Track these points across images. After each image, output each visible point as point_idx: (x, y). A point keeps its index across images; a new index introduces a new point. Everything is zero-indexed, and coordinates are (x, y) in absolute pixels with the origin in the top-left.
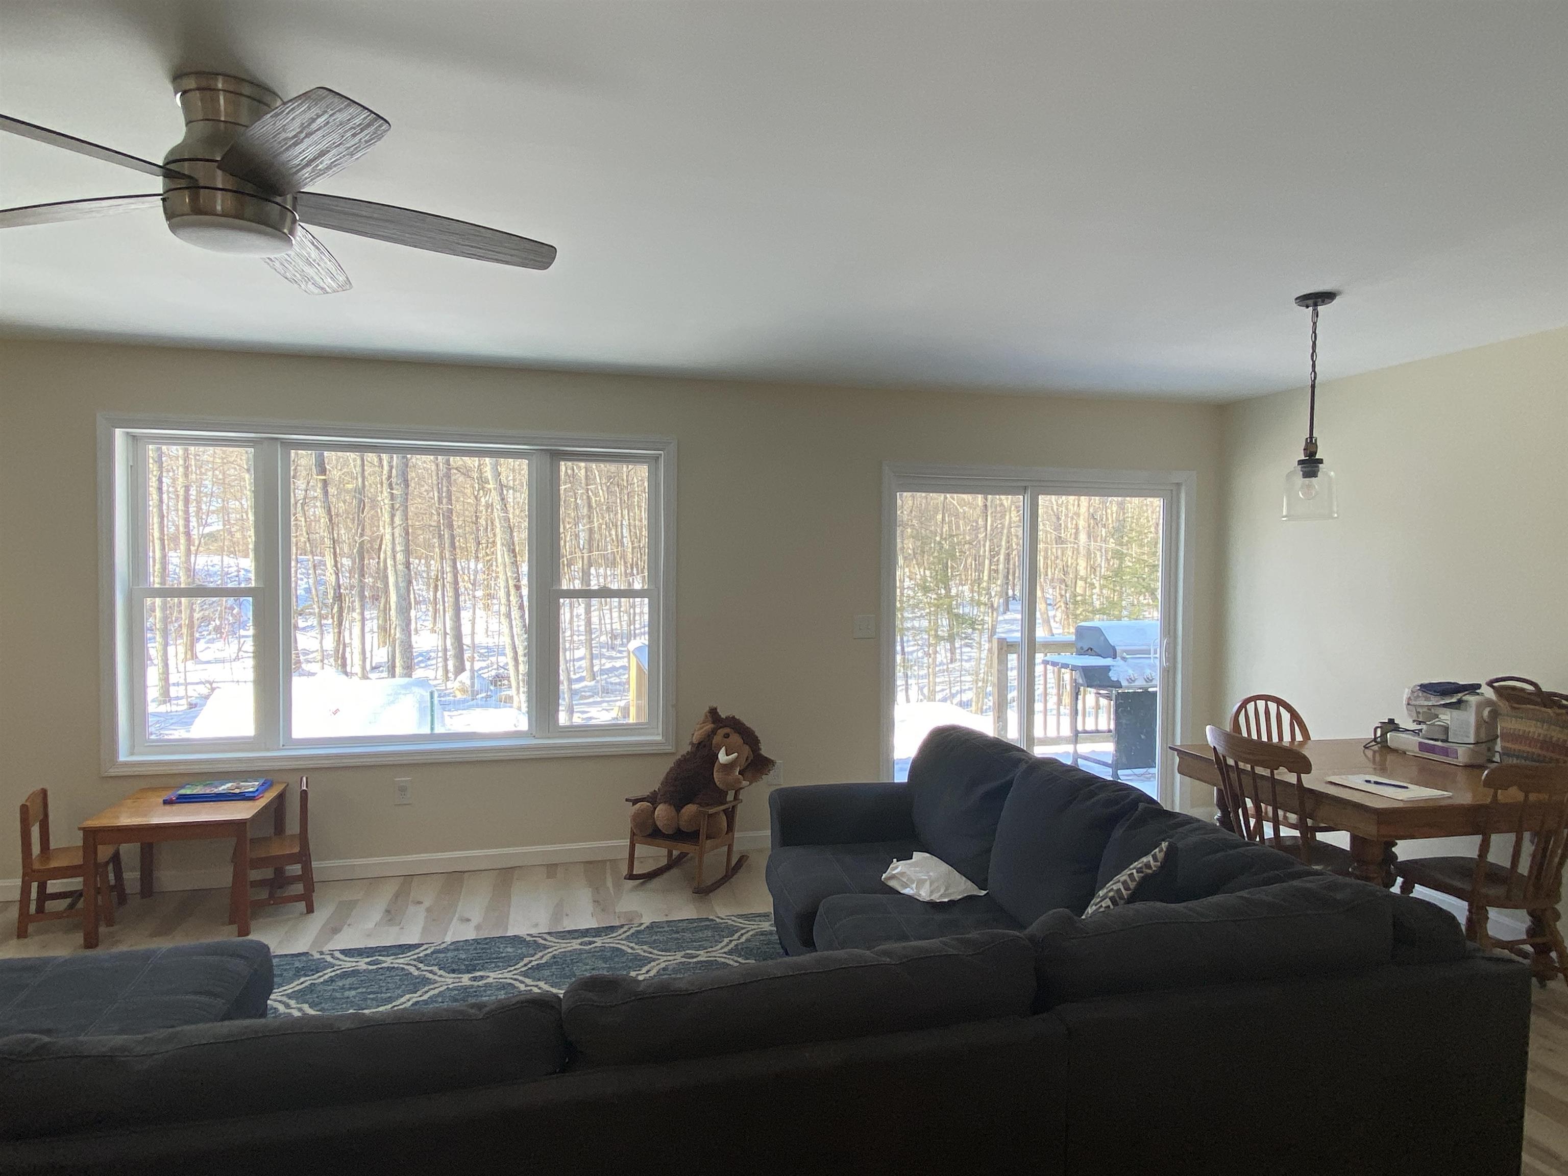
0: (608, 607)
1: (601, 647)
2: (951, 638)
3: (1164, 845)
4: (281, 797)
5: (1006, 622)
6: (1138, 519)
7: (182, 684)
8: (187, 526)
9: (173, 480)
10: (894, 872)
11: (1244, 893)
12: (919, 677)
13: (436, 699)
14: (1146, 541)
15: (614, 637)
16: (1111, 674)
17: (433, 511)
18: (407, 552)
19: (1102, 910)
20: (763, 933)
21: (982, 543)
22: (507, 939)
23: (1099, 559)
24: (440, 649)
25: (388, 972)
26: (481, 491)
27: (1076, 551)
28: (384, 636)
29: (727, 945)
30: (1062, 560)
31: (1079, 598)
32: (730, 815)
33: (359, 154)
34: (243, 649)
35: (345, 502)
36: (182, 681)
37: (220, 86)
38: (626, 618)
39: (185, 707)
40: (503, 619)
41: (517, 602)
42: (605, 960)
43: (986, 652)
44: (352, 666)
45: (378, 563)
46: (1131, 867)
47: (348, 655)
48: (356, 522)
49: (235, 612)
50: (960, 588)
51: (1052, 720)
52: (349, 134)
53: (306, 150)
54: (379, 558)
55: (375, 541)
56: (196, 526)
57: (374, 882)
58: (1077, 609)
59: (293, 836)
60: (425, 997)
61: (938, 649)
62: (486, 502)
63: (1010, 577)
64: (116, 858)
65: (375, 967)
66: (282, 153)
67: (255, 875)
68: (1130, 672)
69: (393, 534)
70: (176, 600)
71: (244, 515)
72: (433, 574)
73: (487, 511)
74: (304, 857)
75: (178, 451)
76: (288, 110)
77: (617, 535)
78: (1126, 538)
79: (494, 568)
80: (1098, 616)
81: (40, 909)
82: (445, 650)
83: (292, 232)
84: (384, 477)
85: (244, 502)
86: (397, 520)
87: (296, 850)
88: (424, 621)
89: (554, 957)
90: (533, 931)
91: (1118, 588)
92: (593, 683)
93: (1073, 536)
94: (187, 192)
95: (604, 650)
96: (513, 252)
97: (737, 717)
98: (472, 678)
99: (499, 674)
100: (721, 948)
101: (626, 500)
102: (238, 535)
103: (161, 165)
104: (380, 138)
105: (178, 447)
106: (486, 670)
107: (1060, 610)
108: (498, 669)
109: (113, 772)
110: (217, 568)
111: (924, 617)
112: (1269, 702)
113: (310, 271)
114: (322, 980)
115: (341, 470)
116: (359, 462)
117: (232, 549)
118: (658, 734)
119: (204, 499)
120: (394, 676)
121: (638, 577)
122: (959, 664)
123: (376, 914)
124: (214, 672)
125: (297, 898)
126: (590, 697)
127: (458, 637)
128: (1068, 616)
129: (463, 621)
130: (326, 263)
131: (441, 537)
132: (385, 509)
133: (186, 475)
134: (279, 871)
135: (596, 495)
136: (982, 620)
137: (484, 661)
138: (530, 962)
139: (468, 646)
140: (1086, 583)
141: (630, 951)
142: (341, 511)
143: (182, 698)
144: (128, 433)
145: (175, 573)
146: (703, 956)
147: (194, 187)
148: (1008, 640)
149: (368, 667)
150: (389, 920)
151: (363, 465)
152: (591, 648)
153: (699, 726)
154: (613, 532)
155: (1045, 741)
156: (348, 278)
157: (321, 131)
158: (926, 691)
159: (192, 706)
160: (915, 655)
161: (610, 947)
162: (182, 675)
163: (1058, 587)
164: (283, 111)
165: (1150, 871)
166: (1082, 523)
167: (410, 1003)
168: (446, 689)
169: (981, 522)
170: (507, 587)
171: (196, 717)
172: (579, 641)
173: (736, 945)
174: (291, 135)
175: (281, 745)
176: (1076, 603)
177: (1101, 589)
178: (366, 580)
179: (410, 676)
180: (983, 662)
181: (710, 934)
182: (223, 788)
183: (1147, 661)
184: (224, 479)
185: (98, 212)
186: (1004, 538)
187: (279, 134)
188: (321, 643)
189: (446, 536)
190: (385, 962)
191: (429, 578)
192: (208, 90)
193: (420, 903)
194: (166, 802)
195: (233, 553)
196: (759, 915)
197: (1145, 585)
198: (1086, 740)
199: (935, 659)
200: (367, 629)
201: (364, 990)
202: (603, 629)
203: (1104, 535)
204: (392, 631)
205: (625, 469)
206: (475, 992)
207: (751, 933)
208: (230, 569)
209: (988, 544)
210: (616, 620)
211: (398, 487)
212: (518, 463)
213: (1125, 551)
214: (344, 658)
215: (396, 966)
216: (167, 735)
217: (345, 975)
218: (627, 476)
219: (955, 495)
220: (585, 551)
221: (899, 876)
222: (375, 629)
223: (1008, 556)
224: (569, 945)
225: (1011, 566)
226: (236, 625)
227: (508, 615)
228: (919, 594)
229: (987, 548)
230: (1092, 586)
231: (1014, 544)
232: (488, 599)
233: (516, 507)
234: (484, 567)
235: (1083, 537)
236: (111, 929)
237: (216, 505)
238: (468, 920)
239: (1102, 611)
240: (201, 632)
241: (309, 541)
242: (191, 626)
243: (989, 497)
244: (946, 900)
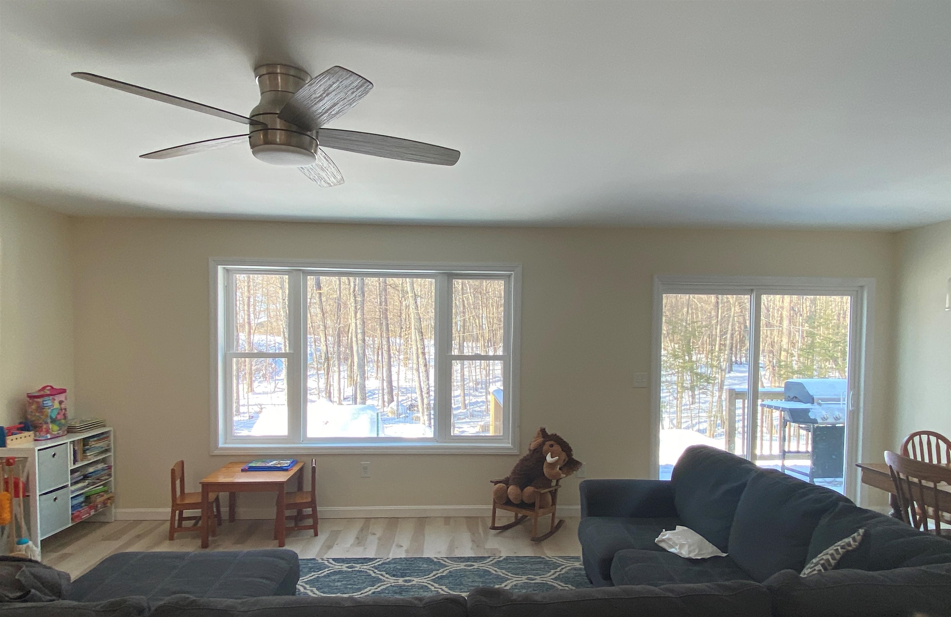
0: (474, 366)
1: (470, 390)
2: (692, 389)
3: (861, 531)
4: (301, 470)
5: (731, 378)
6: (825, 311)
7: (246, 405)
8: (249, 319)
9: (241, 295)
10: (663, 538)
11: (923, 568)
12: (670, 413)
13: (380, 417)
14: (830, 325)
15: (477, 383)
16: (810, 414)
17: (377, 310)
18: (364, 333)
19: (815, 572)
20: (575, 569)
21: (714, 326)
22: (423, 559)
23: (797, 337)
24: (380, 388)
25: (358, 573)
26: (403, 298)
27: (781, 333)
28: (351, 381)
29: (553, 574)
30: (771, 338)
31: (783, 363)
32: (554, 494)
33: (355, 104)
34: (277, 387)
35: (330, 305)
36: (246, 404)
37: (279, 71)
38: (484, 372)
39: (248, 418)
40: (414, 372)
41: (423, 362)
42: (480, 576)
43: (717, 397)
44: (334, 397)
45: (348, 339)
46: (836, 544)
47: (332, 391)
48: (336, 316)
49: (273, 366)
50: (699, 356)
51: (766, 444)
52: (350, 92)
53: (326, 103)
54: (348, 337)
55: (345, 326)
56: (253, 319)
57: (350, 520)
58: (781, 370)
59: (307, 492)
60: (379, 589)
61: (683, 395)
62: (406, 304)
63: (734, 349)
64: (217, 499)
65: (351, 570)
66: (312, 106)
67: (288, 513)
68: (824, 413)
69: (356, 323)
70: (243, 359)
71: (278, 313)
72: (376, 346)
73: (406, 310)
74: (313, 504)
75: (244, 278)
76: (317, 81)
77: (479, 323)
78: (816, 323)
79: (410, 342)
80: (796, 375)
81: (180, 525)
82: (383, 389)
83: (316, 152)
84: (352, 290)
85: (278, 305)
86: (359, 315)
87: (309, 500)
88: (372, 372)
89: (450, 572)
90: (439, 556)
91: (810, 357)
92: (465, 411)
93: (778, 322)
94: (262, 132)
95: (471, 391)
96: (435, 156)
97: (558, 435)
98: (398, 406)
99: (412, 404)
100: (550, 576)
101: (485, 301)
102: (275, 324)
103: (249, 117)
104: (367, 93)
105: (245, 275)
106: (405, 401)
107: (768, 371)
108: (411, 401)
109: (216, 452)
110: (264, 342)
111: (674, 374)
112: (930, 436)
113: (323, 174)
114: (323, 575)
115: (328, 287)
116: (338, 282)
117: (272, 332)
118: (509, 443)
119: (257, 304)
120: (356, 403)
121: (491, 348)
122: (698, 405)
123: (350, 538)
124: (262, 399)
125: (310, 527)
126: (463, 419)
127: (390, 382)
128: (774, 375)
129: (392, 373)
130: (331, 169)
131: (381, 324)
132: (352, 309)
133: (249, 291)
134: (300, 512)
135: (468, 299)
136: (715, 377)
137: (404, 396)
138: (437, 574)
139: (395, 387)
140: (788, 353)
141: (494, 572)
142: (328, 310)
143: (246, 413)
144: (224, 268)
145: (243, 344)
146: (538, 580)
147: (265, 129)
148: (736, 390)
149: (342, 398)
150: (358, 543)
151: (340, 284)
152: (464, 390)
153: (534, 439)
154: (477, 321)
155: (763, 457)
156: (342, 177)
157: (335, 92)
158: (675, 422)
159: (251, 417)
160: (668, 398)
161: (483, 569)
162: (246, 400)
163: (767, 356)
164: (315, 82)
165: (850, 548)
166: (785, 313)
167: (370, 592)
168: (384, 412)
169: (713, 313)
170: (417, 354)
171: (254, 423)
172: (457, 385)
173: (559, 575)
174: (318, 95)
175: (302, 440)
176: (780, 366)
177: (799, 357)
178: (341, 349)
179: (365, 404)
180: (715, 404)
181: (542, 567)
182: (271, 464)
183: (837, 406)
184: (268, 293)
185: (216, 146)
186: (730, 324)
187: (311, 95)
188: (318, 384)
189: (384, 324)
190: (357, 567)
191: (374, 348)
192: (273, 74)
193: (374, 534)
194: (243, 470)
195: (272, 334)
196: (573, 558)
197: (831, 355)
198: (789, 458)
199: (681, 403)
200: (341, 377)
201: (345, 582)
202: (471, 379)
203: (801, 321)
204: (355, 378)
205: (484, 284)
206: (406, 589)
207: (568, 568)
208: (271, 343)
209: (719, 327)
210: (478, 373)
211: (359, 296)
212: (423, 281)
213: (816, 332)
214: (330, 393)
215: (363, 570)
216: (238, 433)
217: (335, 573)
218: (486, 288)
219: (696, 296)
220: (461, 332)
221: (667, 541)
222: (346, 377)
223: (732, 335)
224: (458, 566)
225: (734, 342)
226: (274, 374)
227: (418, 370)
228: (671, 360)
229: (718, 331)
230: (792, 355)
231: (736, 327)
232: (406, 360)
233: (422, 307)
234: (404, 342)
235: (786, 323)
236: (215, 538)
237: (264, 307)
238: (401, 546)
239: (798, 372)
240: (255, 377)
241: (312, 327)
242: (251, 374)
243: (720, 296)
244: (699, 558)
